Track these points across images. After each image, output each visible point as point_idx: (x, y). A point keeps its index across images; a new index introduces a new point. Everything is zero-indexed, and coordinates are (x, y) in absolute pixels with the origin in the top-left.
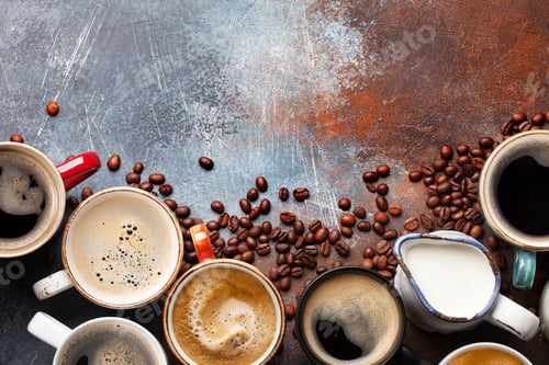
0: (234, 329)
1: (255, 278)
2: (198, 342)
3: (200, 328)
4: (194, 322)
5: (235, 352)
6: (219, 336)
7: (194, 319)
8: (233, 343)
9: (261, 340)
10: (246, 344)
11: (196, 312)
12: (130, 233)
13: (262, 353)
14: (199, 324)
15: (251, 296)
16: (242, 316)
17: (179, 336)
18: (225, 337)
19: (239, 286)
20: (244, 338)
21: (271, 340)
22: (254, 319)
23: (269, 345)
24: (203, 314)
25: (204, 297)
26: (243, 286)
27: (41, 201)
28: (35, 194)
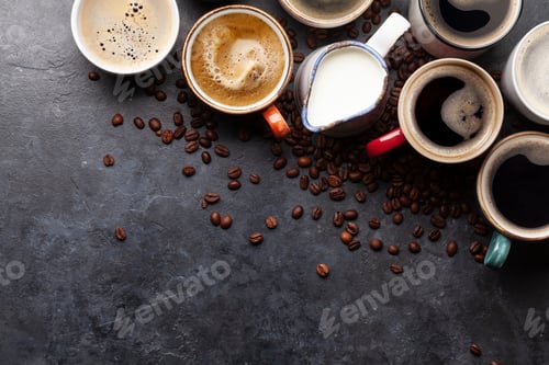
0: (249, 65)
1: (251, 16)
2: (222, 87)
3: (219, 74)
4: (212, 71)
5: (257, 84)
6: (238, 76)
7: (212, 69)
8: (252, 77)
9: (276, 66)
10: (263, 75)
11: (211, 62)
12: (136, 11)
13: (280, 77)
14: (217, 71)
15: (253, 32)
16: (252, 52)
17: (204, 87)
18: (244, 75)
19: (240, 27)
20: (260, 70)
21: (284, 63)
22: (262, 51)
23: (283, 68)
24: (217, 61)
25: (213, 46)
26: (245, 26)
27: (474, 131)
28: (474, 122)
